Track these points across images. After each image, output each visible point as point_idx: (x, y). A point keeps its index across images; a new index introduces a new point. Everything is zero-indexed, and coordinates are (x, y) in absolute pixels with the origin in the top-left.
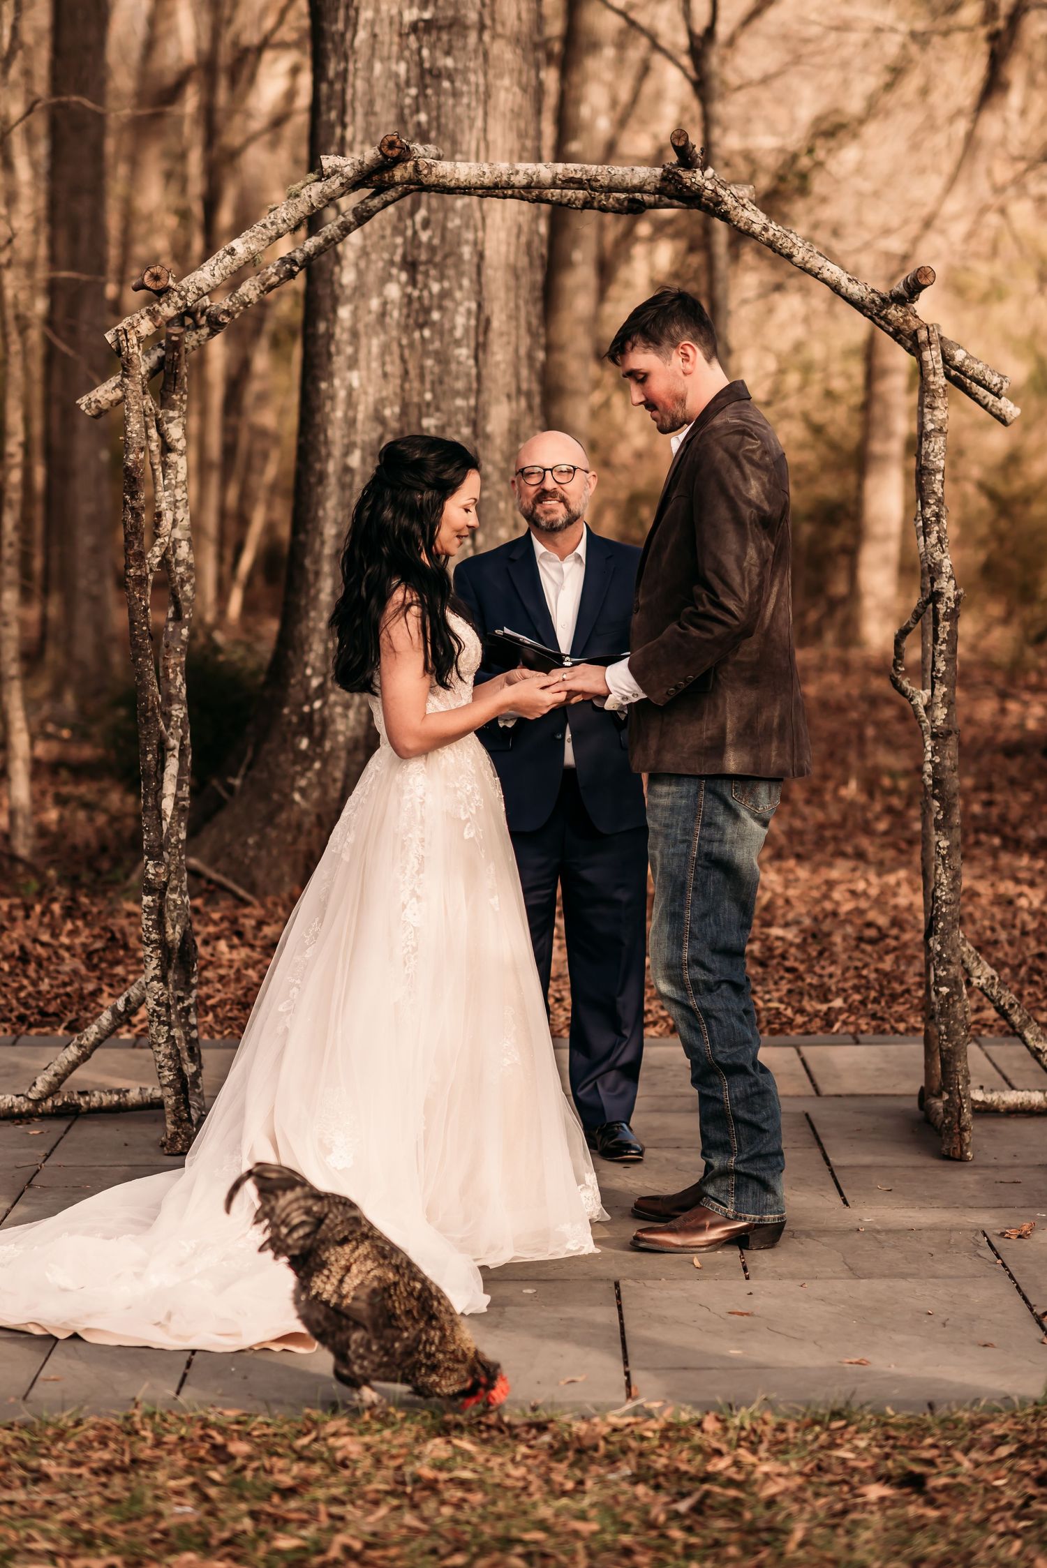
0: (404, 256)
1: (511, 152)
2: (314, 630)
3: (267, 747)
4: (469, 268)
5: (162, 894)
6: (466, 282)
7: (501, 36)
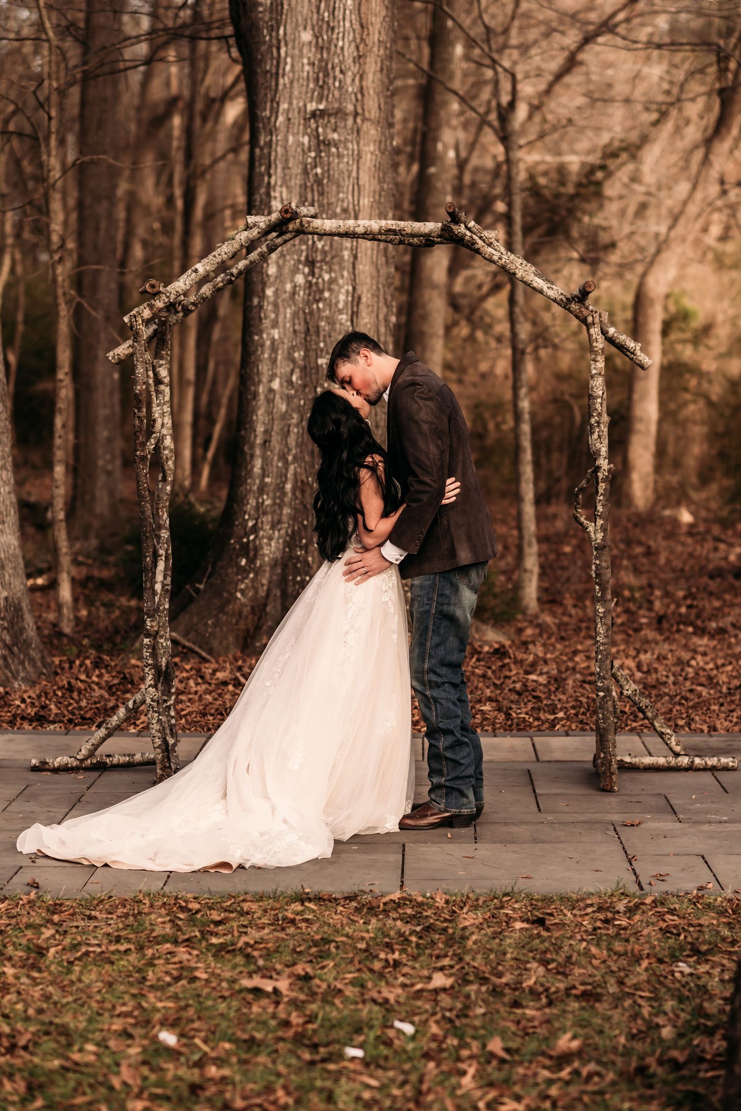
0: (307, 257)
1: (375, 192)
2: (250, 490)
3: (220, 564)
4: (348, 265)
5: (155, 638)
6: (345, 273)
7: (368, 119)
